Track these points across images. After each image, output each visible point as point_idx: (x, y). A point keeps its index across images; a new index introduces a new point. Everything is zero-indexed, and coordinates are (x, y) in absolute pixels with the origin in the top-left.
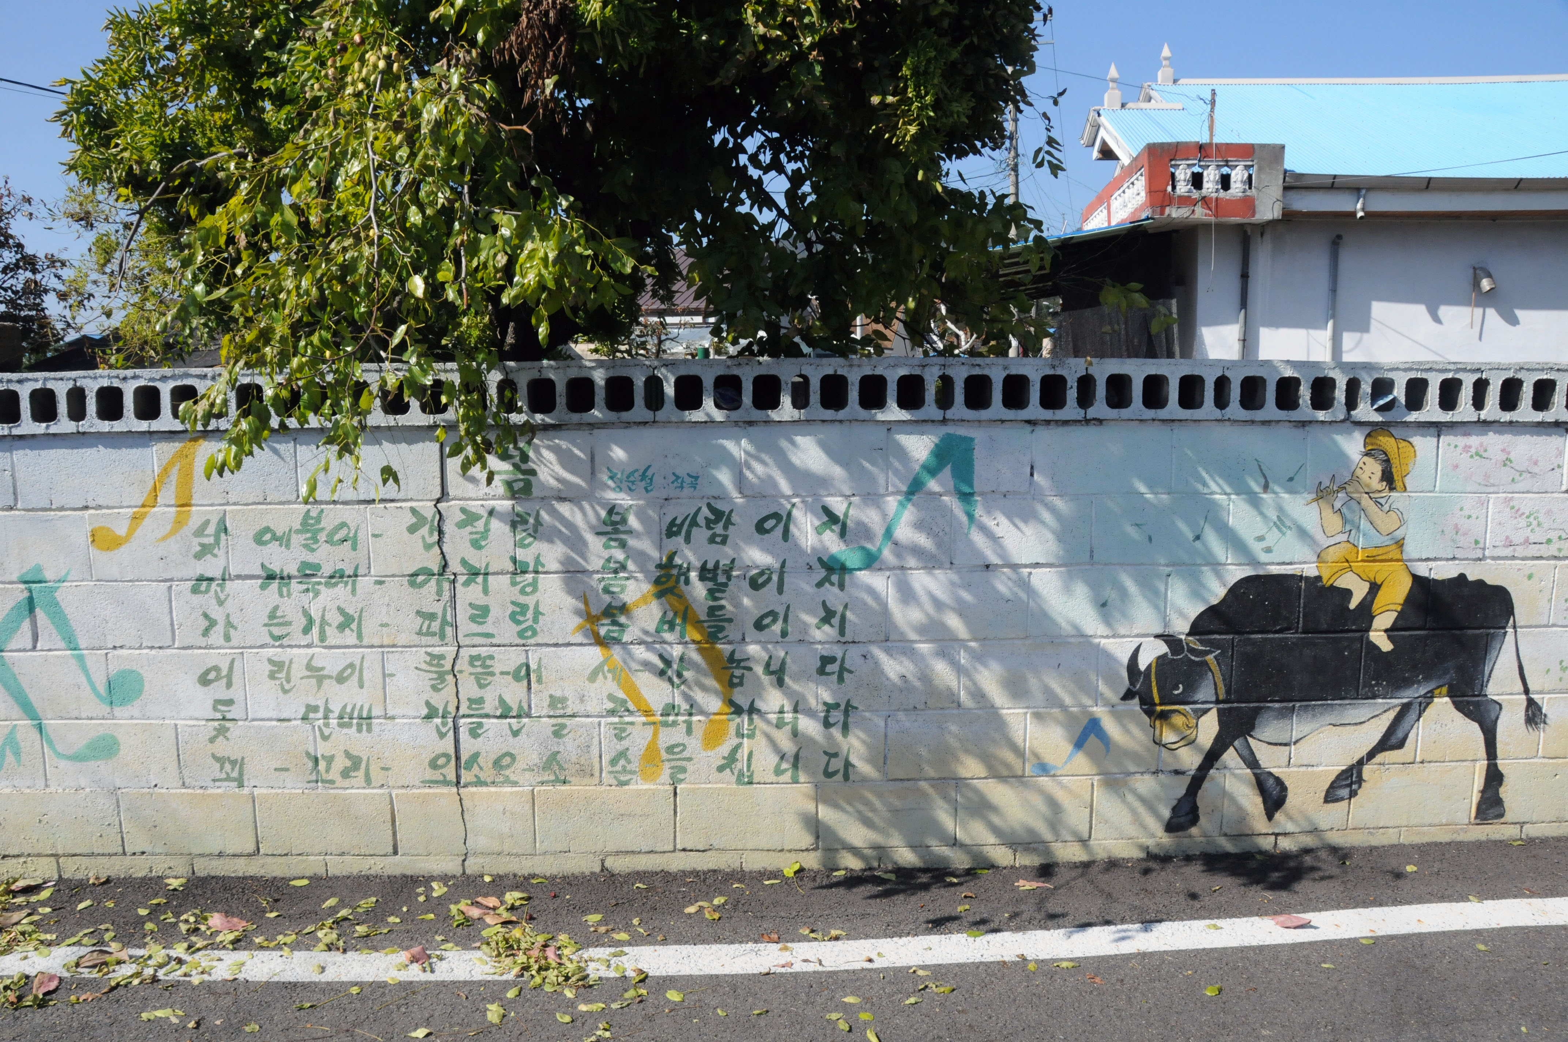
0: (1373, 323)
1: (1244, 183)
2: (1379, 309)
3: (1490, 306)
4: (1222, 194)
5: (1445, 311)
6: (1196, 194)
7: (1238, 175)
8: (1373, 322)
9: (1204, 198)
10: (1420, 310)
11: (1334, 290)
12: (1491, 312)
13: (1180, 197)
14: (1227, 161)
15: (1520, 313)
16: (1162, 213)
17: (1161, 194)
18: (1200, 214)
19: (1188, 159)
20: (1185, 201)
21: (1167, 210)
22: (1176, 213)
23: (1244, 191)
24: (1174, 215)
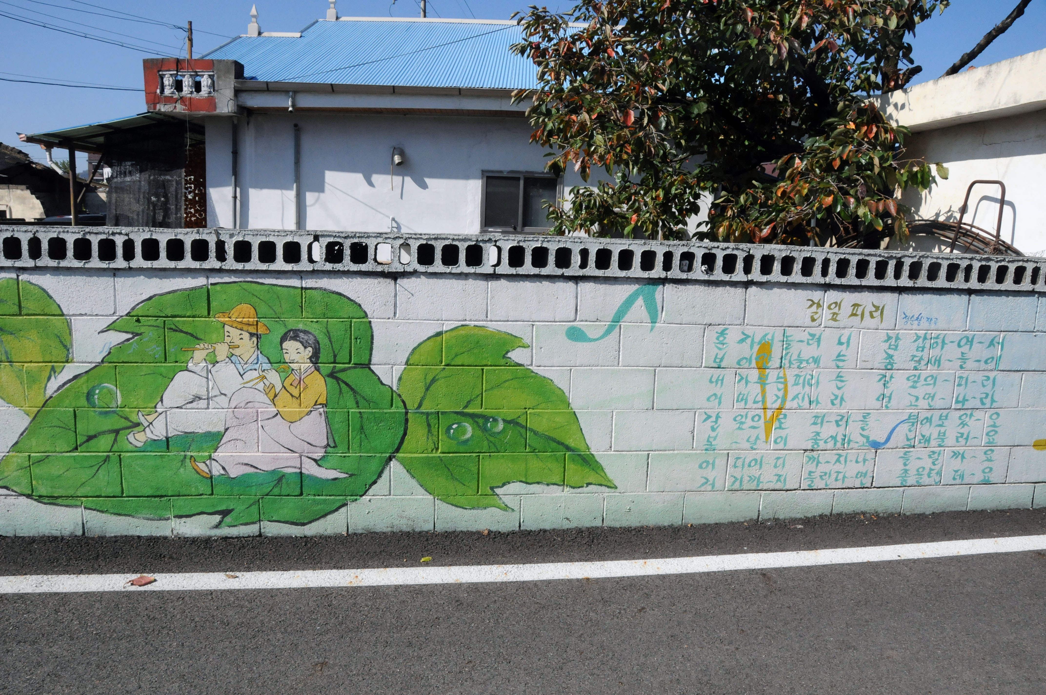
0: (327, 187)
1: (210, 87)
2: (331, 177)
3: (407, 175)
4: (195, 95)
5: (376, 178)
6: (176, 96)
7: (205, 81)
8: (326, 185)
9: (181, 98)
10: (359, 177)
11: (297, 162)
12: (408, 180)
13: (166, 97)
14: (196, 72)
15: (427, 180)
16: (155, 108)
17: (153, 95)
18: (180, 108)
19: (169, 71)
20: (169, 100)
21: (158, 106)
22: (163, 108)
23: (210, 93)
24: (163, 110)
